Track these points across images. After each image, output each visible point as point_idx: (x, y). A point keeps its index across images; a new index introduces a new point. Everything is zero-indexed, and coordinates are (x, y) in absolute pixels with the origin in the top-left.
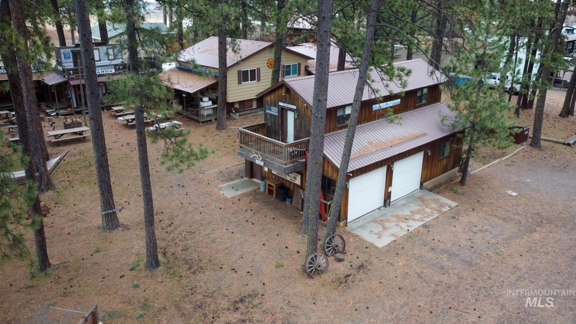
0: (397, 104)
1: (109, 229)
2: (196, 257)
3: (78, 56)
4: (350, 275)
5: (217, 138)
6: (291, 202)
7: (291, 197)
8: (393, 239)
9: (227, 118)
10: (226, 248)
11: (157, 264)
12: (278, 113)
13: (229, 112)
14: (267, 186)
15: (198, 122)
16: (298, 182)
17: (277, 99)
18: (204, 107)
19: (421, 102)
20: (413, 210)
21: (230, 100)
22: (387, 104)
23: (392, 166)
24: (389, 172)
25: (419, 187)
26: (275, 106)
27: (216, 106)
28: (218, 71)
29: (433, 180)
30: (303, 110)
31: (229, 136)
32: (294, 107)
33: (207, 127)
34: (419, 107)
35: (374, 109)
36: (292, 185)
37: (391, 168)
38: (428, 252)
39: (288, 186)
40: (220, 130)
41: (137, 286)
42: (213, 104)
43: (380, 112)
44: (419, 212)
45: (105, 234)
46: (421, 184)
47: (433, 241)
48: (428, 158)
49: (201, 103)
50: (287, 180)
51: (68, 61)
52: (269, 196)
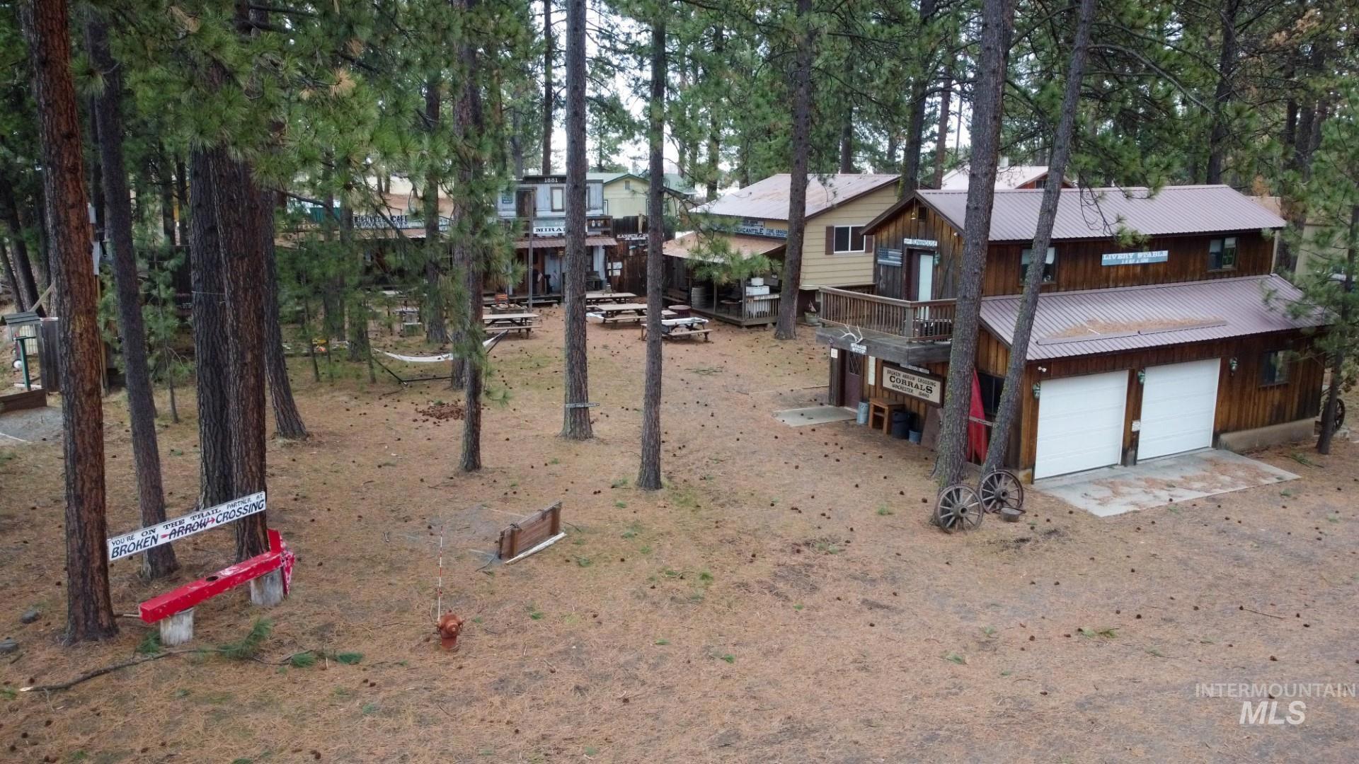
0: (1161, 260)
1: (575, 437)
2: (727, 489)
3: (526, 200)
4: (1028, 540)
5: (776, 350)
6: (919, 440)
7: (919, 430)
8: (1132, 508)
9: (798, 324)
10: (783, 485)
11: (658, 485)
12: (902, 261)
13: (803, 310)
14: (872, 411)
15: (739, 325)
16: (935, 397)
17: (900, 234)
18: (752, 297)
19: (1221, 268)
20: (1188, 474)
21: (806, 285)
22: (1135, 257)
23: (1140, 374)
24: (1134, 387)
25: (1210, 443)
26: (895, 248)
27: (777, 296)
28: (785, 228)
29: (1244, 433)
30: (951, 247)
31: (801, 349)
32: (933, 243)
33: (755, 334)
34: (1214, 276)
35: (1104, 264)
36: (922, 405)
37: (1139, 378)
38: (1211, 534)
39: (914, 409)
40: (782, 339)
41: (622, 506)
42: (773, 291)
43: (1120, 272)
44: (1203, 479)
45: (567, 444)
46: (1216, 436)
47: (1226, 522)
48: (1230, 376)
49: (748, 289)
50: (912, 398)
51: (508, 206)
52: (874, 430)
